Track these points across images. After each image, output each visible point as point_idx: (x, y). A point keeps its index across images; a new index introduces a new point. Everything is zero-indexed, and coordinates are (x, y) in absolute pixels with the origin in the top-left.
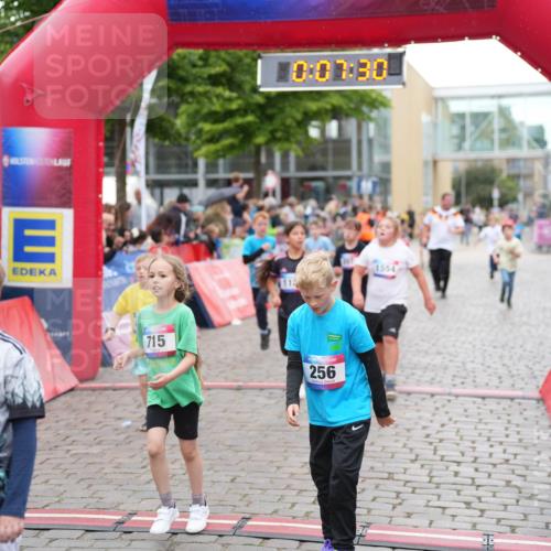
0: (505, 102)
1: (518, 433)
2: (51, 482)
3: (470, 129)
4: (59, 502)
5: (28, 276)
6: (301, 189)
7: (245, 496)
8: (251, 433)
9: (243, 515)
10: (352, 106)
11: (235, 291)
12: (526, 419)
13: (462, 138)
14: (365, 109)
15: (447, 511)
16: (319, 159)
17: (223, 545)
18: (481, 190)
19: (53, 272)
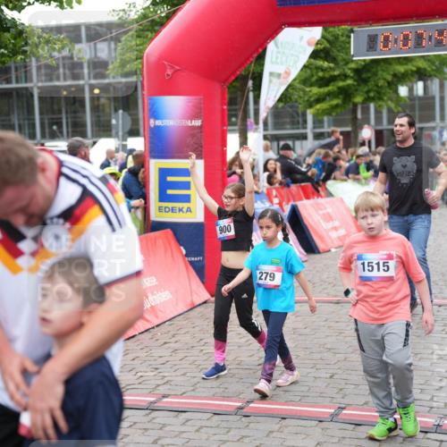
2: (188, 374)
4: (193, 390)
5: (170, 213)
7: (341, 389)
8: (347, 339)
9: (339, 405)
10: (434, 68)
11: (336, 223)
14: (446, 70)
17: (323, 429)
19: (189, 210)
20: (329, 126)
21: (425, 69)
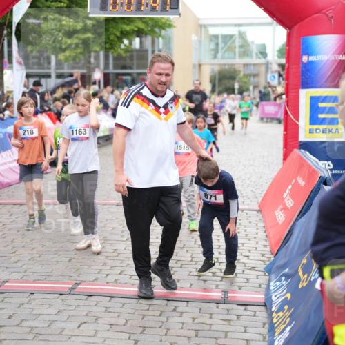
0: (243, 29)
1: (245, 231)
3: (221, 45)
6: (117, 81)
7: (77, 270)
9: (75, 282)
10: (149, 28)
12: (250, 222)
13: (216, 51)
14: (157, 30)
15: (201, 278)
16: (128, 62)
17: (63, 300)
18: (227, 83)
20: (68, 68)
21: (143, 30)
